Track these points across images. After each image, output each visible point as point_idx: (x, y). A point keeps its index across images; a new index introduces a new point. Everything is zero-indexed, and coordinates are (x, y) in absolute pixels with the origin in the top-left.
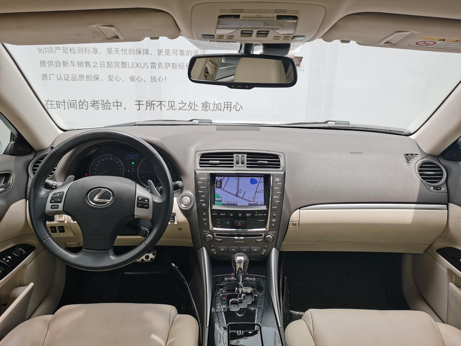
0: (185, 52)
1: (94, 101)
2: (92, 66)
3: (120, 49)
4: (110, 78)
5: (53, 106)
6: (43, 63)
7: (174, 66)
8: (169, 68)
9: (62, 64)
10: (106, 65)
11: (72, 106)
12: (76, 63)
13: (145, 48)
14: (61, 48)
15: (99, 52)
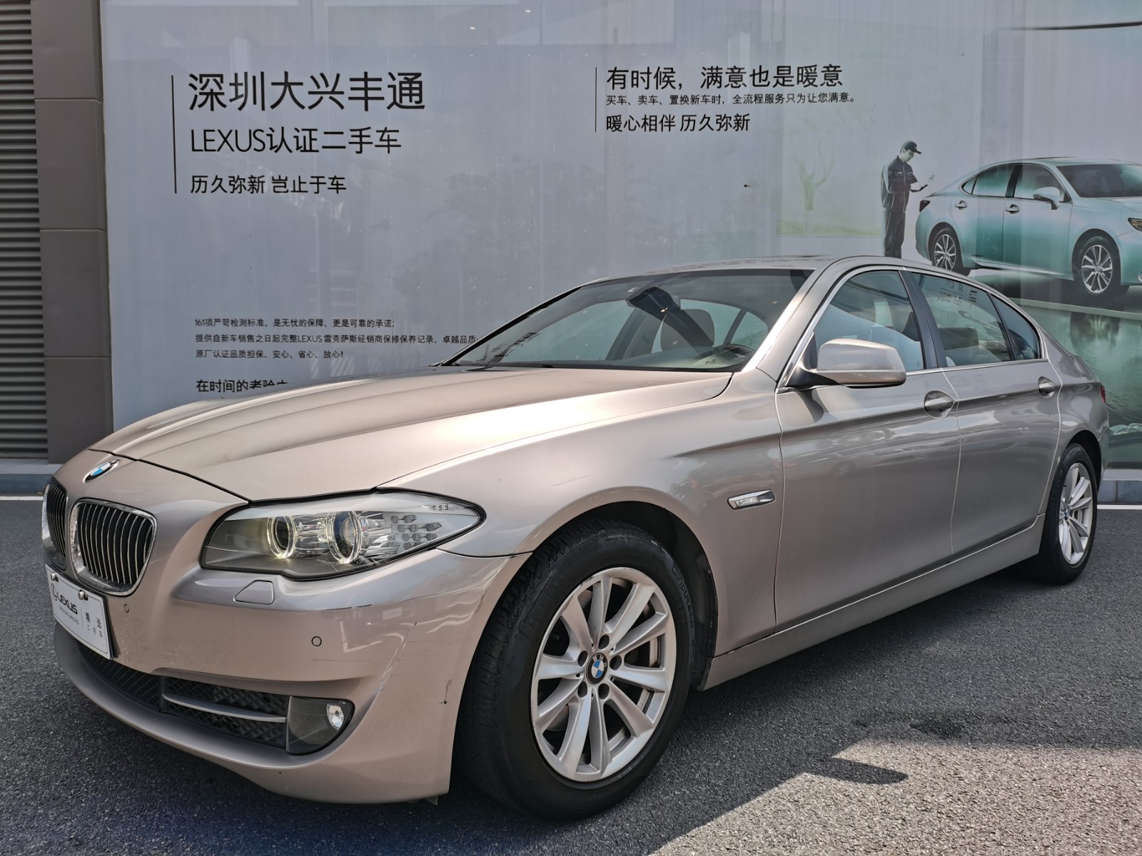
0: (366, 323)
1: (255, 382)
2: (255, 340)
3: (290, 321)
4: (276, 354)
5: (206, 389)
6: (199, 338)
7: (353, 338)
8: (347, 341)
9: (221, 339)
10: (272, 339)
12: (237, 338)
13: (319, 318)
14: (222, 321)
15: (264, 323)
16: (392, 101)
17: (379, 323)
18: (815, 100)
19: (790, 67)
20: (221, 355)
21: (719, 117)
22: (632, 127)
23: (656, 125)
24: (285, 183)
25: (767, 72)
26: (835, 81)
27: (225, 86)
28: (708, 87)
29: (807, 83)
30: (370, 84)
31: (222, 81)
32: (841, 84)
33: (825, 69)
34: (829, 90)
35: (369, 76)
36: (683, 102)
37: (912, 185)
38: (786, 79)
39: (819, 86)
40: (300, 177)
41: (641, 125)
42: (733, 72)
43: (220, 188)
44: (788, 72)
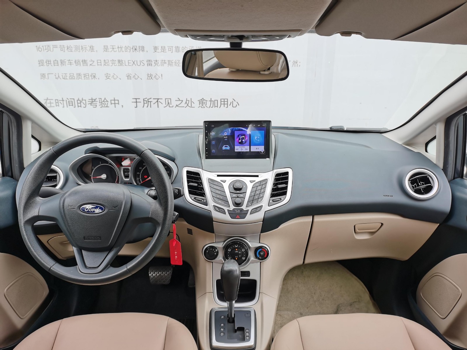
0: (181, 49)
1: (92, 99)
2: (89, 65)
3: (117, 47)
4: (107, 77)
5: (52, 105)
6: (41, 63)
7: (170, 63)
8: (166, 65)
9: (59, 63)
10: (103, 63)
11: (70, 104)
12: (73, 62)
13: (141, 45)
14: (58, 46)
15: (95, 49)
20: (61, 77)
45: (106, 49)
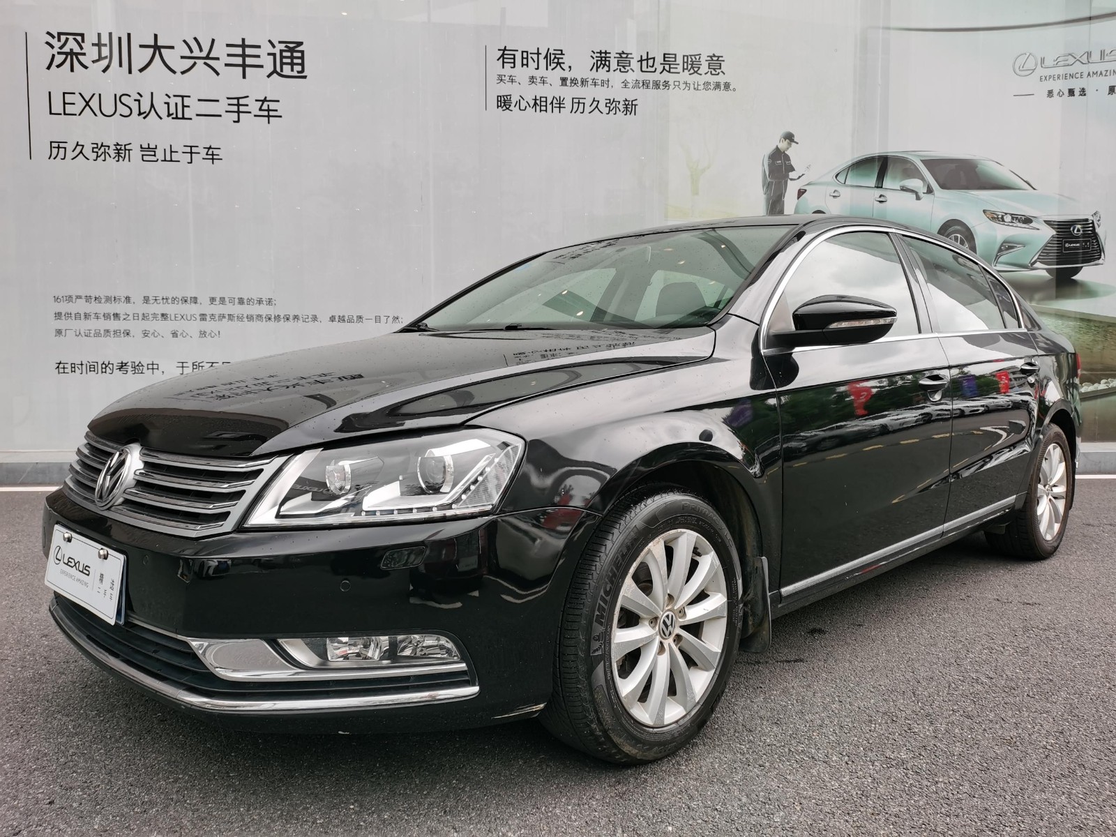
0: (245, 301)
1: (122, 363)
2: (121, 319)
3: (161, 298)
4: (146, 334)
5: (66, 371)
6: (58, 315)
7: (231, 317)
8: (225, 320)
9: (83, 317)
10: (141, 317)
11: (92, 369)
12: (101, 316)
13: (193, 296)
14: (83, 297)
15: (132, 300)
16: (272, 69)
17: (260, 302)
18: (699, 87)
19: (675, 55)
20: (83, 334)
21: (608, 101)
22: (522, 108)
23: (546, 106)
24: (155, 152)
25: (654, 58)
26: (718, 71)
27: (87, 46)
28: (597, 71)
29: (692, 71)
30: (249, 51)
31: (83, 41)
32: (724, 74)
33: (709, 59)
34: (713, 79)
35: (247, 43)
36: (573, 85)
37: (790, 173)
38: (672, 66)
39: (703, 74)
40: (171, 146)
41: (532, 106)
42: (621, 57)
43: (81, 155)
44: (673, 60)
45: (146, 300)
